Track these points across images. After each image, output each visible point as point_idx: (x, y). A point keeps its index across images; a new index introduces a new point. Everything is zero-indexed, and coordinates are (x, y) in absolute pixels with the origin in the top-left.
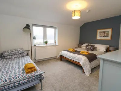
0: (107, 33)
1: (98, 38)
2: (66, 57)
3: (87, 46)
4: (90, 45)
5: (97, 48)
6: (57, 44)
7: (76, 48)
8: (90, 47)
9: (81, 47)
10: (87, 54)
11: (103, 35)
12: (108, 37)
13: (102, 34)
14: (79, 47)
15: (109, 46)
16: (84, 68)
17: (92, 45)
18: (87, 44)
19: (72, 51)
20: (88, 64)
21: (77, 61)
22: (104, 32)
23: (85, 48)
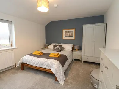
0: (71, 33)
1: (64, 38)
2: (31, 64)
3: (54, 46)
4: (58, 45)
5: (65, 48)
6: (14, 46)
7: (42, 49)
8: (58, 47)
9: (48, 48)
10: (58, 56)
11: (69, 35)
12: (72, 37)
13: (67, 33)
14: (45, 47)
15: (74, 45)
16: (57, 76)
17: (60, 44)
18: (55, 44)
19: (39, 54)
20: (61, 69)
21: (47, 68)
22: (69, 32)
23: (52, 48)
